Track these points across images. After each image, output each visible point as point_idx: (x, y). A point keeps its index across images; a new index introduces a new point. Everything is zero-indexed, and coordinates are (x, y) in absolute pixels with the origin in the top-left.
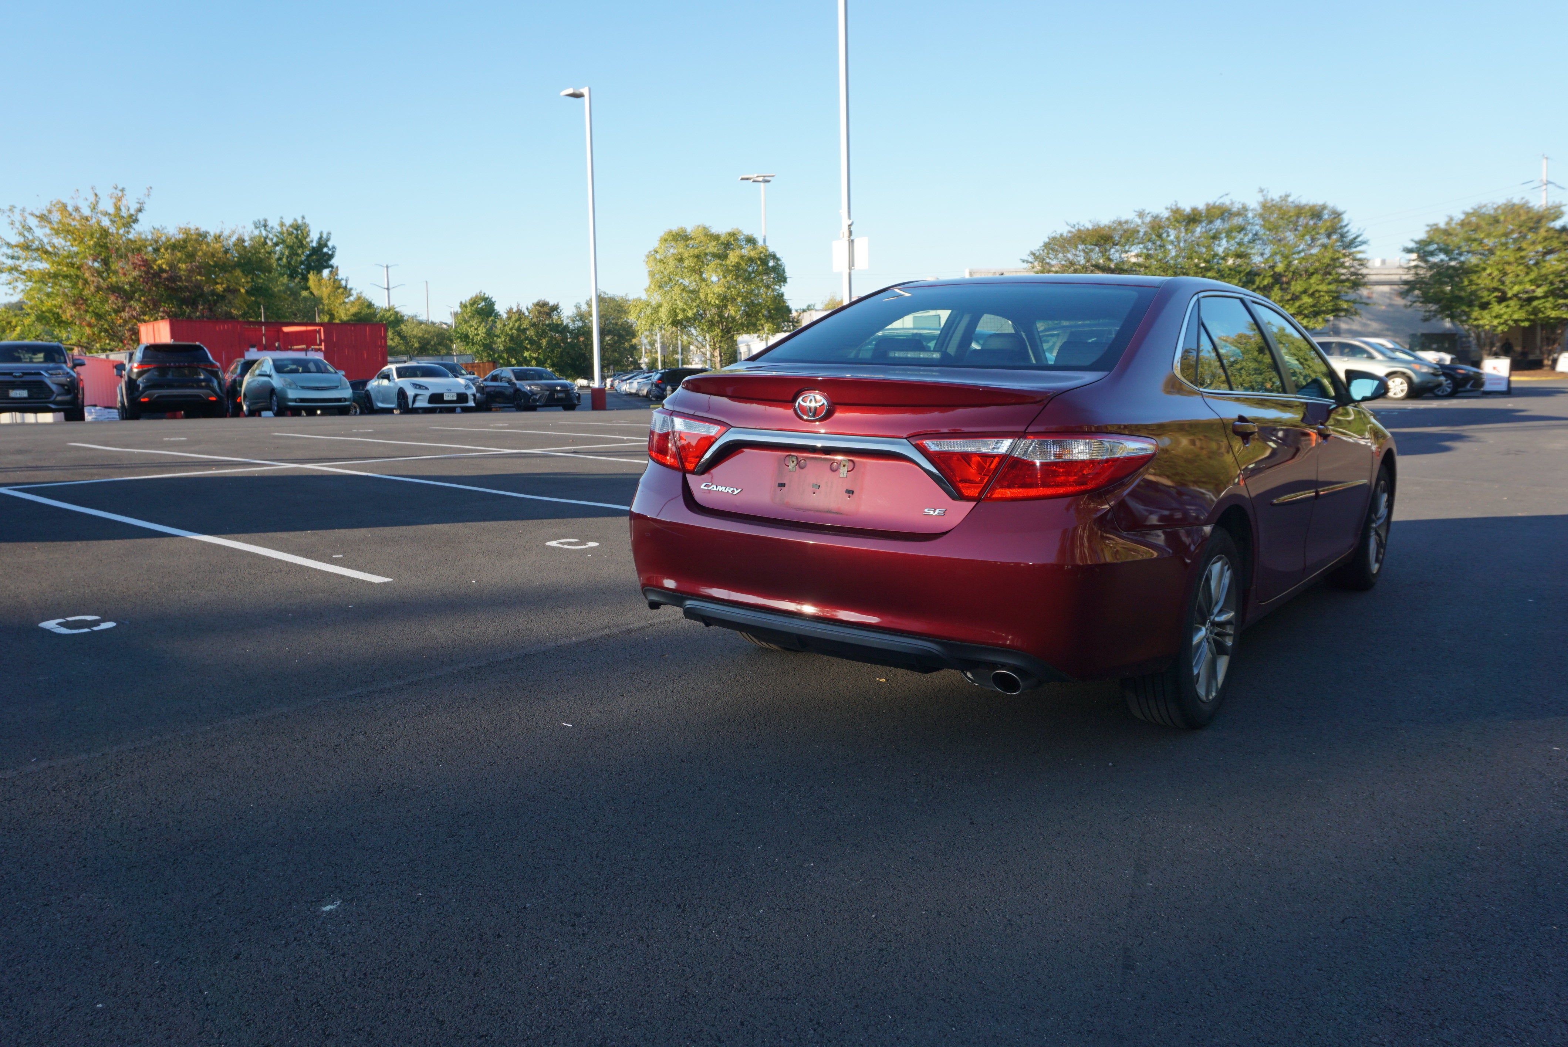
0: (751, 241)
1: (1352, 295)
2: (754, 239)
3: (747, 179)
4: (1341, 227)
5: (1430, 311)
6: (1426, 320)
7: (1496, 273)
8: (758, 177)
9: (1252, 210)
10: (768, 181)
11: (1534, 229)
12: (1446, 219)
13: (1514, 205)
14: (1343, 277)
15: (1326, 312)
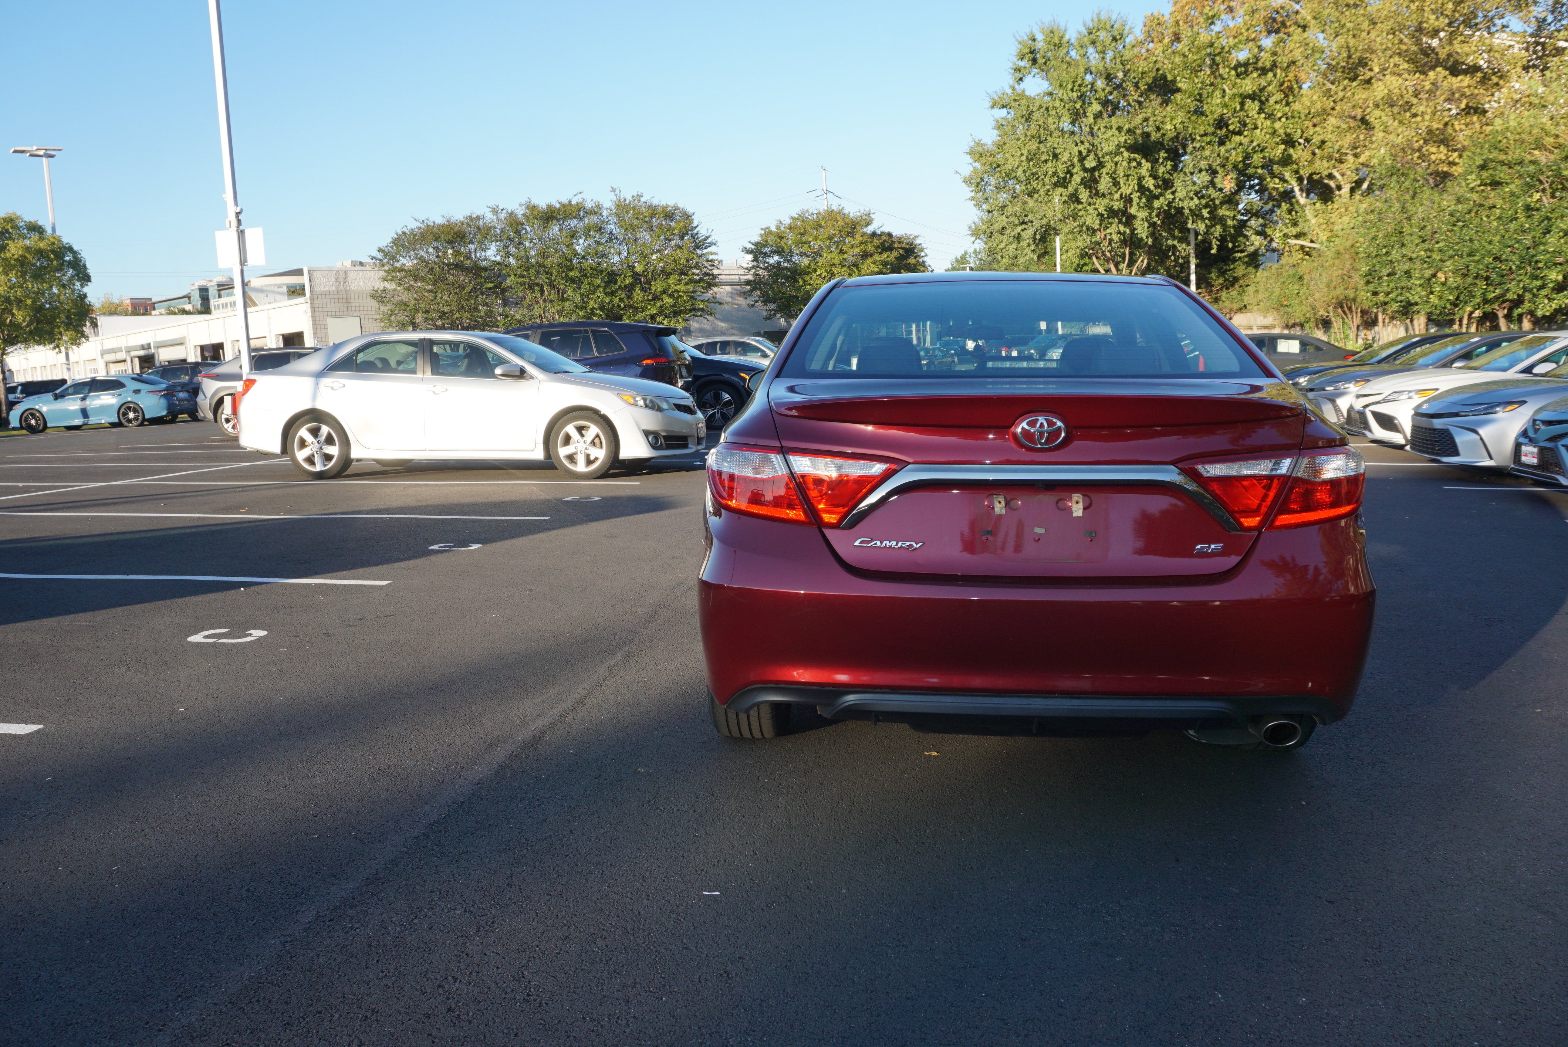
0: (35, 228)
1: (709, 295)
2: (40, 227)
3: (23, 152)
4: (693, 228)
5: (771, 311)
6: (768, 318)
7: (824, 274)
8: (38, 149)
9: (607, 209)
10: (52, 156)
11: (851, 234)
12: (776, 223)
13: (832, 211)
14: (697, 277)
15: (685, 312)
